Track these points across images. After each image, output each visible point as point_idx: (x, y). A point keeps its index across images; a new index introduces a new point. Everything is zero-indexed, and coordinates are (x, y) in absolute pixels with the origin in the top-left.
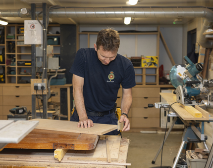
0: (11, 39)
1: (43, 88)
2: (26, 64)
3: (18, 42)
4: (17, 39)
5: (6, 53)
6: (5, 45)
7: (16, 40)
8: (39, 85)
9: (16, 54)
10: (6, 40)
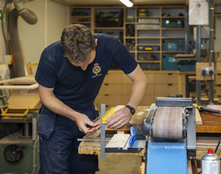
0: (130, 22)
1: (211, 72)
2: (147, 49)
3: (138, 26)
4: (138, 21)
5: (125, 37)
6: (124, 28)
7: (136, 23)
8: (207, 69)
9: (136, 38)
10: (125, 23)
